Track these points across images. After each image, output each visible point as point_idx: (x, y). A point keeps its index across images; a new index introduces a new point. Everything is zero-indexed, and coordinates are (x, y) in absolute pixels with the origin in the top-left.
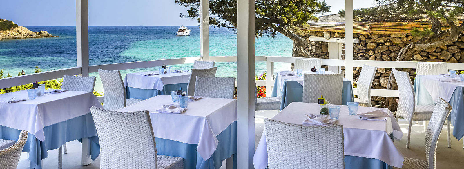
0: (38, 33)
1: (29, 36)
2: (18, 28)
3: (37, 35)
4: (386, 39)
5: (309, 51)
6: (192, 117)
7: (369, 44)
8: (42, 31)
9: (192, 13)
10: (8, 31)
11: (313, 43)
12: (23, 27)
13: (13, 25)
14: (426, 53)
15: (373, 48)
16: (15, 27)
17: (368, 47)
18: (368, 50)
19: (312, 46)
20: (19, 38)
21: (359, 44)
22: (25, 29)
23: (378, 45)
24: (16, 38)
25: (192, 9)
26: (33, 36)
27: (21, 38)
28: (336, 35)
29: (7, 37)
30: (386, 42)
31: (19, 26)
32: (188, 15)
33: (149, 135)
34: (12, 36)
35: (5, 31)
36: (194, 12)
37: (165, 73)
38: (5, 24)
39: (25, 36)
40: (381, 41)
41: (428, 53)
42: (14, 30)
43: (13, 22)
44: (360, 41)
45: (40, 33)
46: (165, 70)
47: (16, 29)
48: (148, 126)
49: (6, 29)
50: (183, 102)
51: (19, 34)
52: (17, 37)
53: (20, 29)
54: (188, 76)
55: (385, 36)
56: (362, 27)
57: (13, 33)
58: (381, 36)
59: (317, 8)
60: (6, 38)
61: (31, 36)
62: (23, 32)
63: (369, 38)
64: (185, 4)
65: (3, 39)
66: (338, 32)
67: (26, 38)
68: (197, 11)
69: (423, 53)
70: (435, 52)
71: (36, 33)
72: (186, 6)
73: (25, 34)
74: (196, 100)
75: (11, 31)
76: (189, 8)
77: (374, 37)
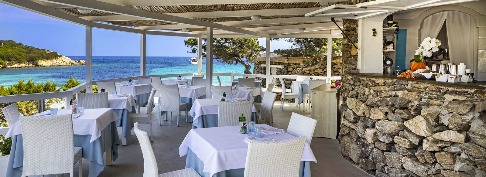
0: (77, 62)
1: (71, 64)
2: (62, 58)
3: (77, 63)
4: (298, 66)
5: (261, 72)
6: (191, 89)
7: (289, 69)
8: (80, 60)
9: (194, 51)
10: (54, 60)
11: (263, 68)
12: (66, 57)
13: (58, 55)
14: (317, 73)
15: (291, 70)
16: (59, 57)
17: (289, 70)
18: (289, 72)
19: (262, 69)
20: (63, 65)
21: (284, 68)
22: (67, 58)
23: (294, 69)
24: (60, 66)
25: (194, 49)
26: (73, 64)
27: (64, 65)
28: (273, 63)
29: (53, 64)
30: (298, 67)
31: (63, 56)
32: (192, 52)
33: (178, 95)
34: (57, 64)
35: (52, 60)
36: (195, 50)
37: (180, 79)
38: (52, 54)
39: (68, 64)
40: (295, 67)
41: (318, 73)
42: (59, 59)
43: (58, 53)
44: (285, 67)
45: (79, 61)
46: (180, 78)
47: (60, 58)
48: (178, 92)
49: (52, 58)
50: (188, 86)
51: (63, 62)
52: (61, 64)
53: (64, 58)
54: (190, 81)
55: (297, 64)
56: (284, 59)
57: (59, 61)
58: (295, 64)
59: (259, 49)
60: (53, 66)
61: (72, 64)
62: (66, 61)
63: (289, 65)
64: (191, 46)
65: (50, 66)
66: (274, 62)
67: (68, 65)
68: (197, 50)
69: (316, 73)
70: (321, 72)
71: (76, 61)
72: (191, 47)
73: (68, 63)
74: (193, 86)
75: (56, 60)
76: (192, 48)
77: (292, 65)
